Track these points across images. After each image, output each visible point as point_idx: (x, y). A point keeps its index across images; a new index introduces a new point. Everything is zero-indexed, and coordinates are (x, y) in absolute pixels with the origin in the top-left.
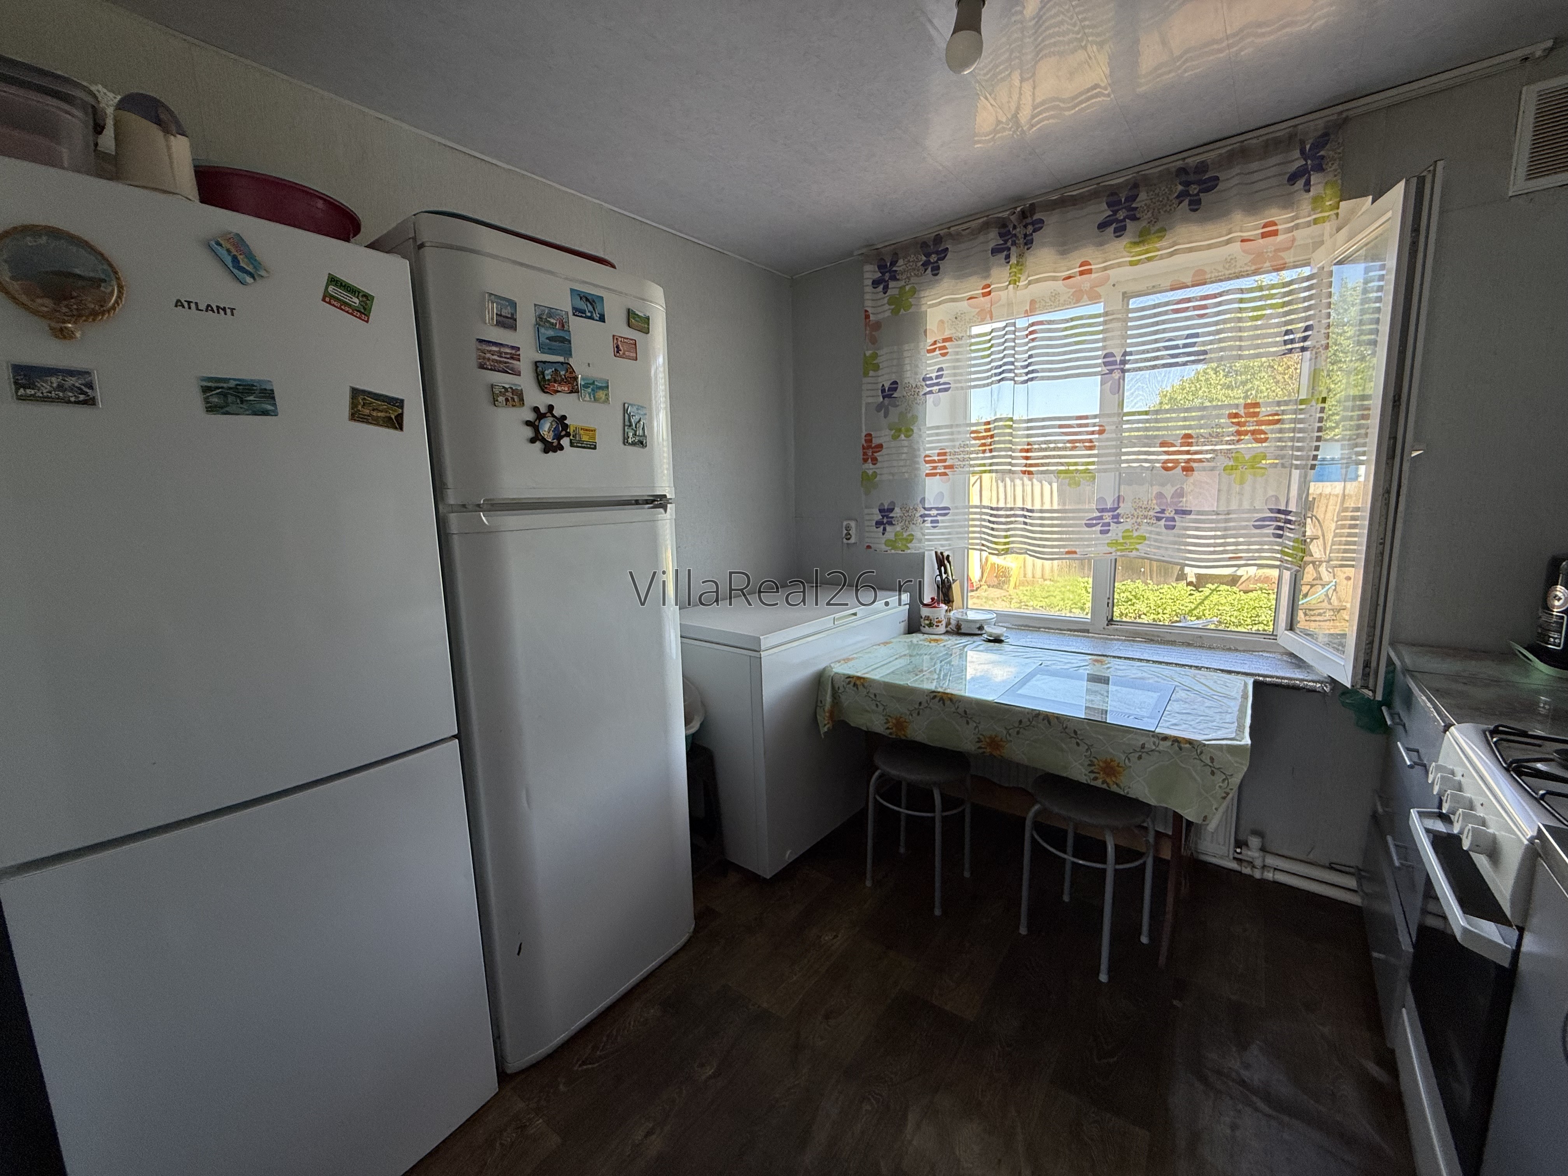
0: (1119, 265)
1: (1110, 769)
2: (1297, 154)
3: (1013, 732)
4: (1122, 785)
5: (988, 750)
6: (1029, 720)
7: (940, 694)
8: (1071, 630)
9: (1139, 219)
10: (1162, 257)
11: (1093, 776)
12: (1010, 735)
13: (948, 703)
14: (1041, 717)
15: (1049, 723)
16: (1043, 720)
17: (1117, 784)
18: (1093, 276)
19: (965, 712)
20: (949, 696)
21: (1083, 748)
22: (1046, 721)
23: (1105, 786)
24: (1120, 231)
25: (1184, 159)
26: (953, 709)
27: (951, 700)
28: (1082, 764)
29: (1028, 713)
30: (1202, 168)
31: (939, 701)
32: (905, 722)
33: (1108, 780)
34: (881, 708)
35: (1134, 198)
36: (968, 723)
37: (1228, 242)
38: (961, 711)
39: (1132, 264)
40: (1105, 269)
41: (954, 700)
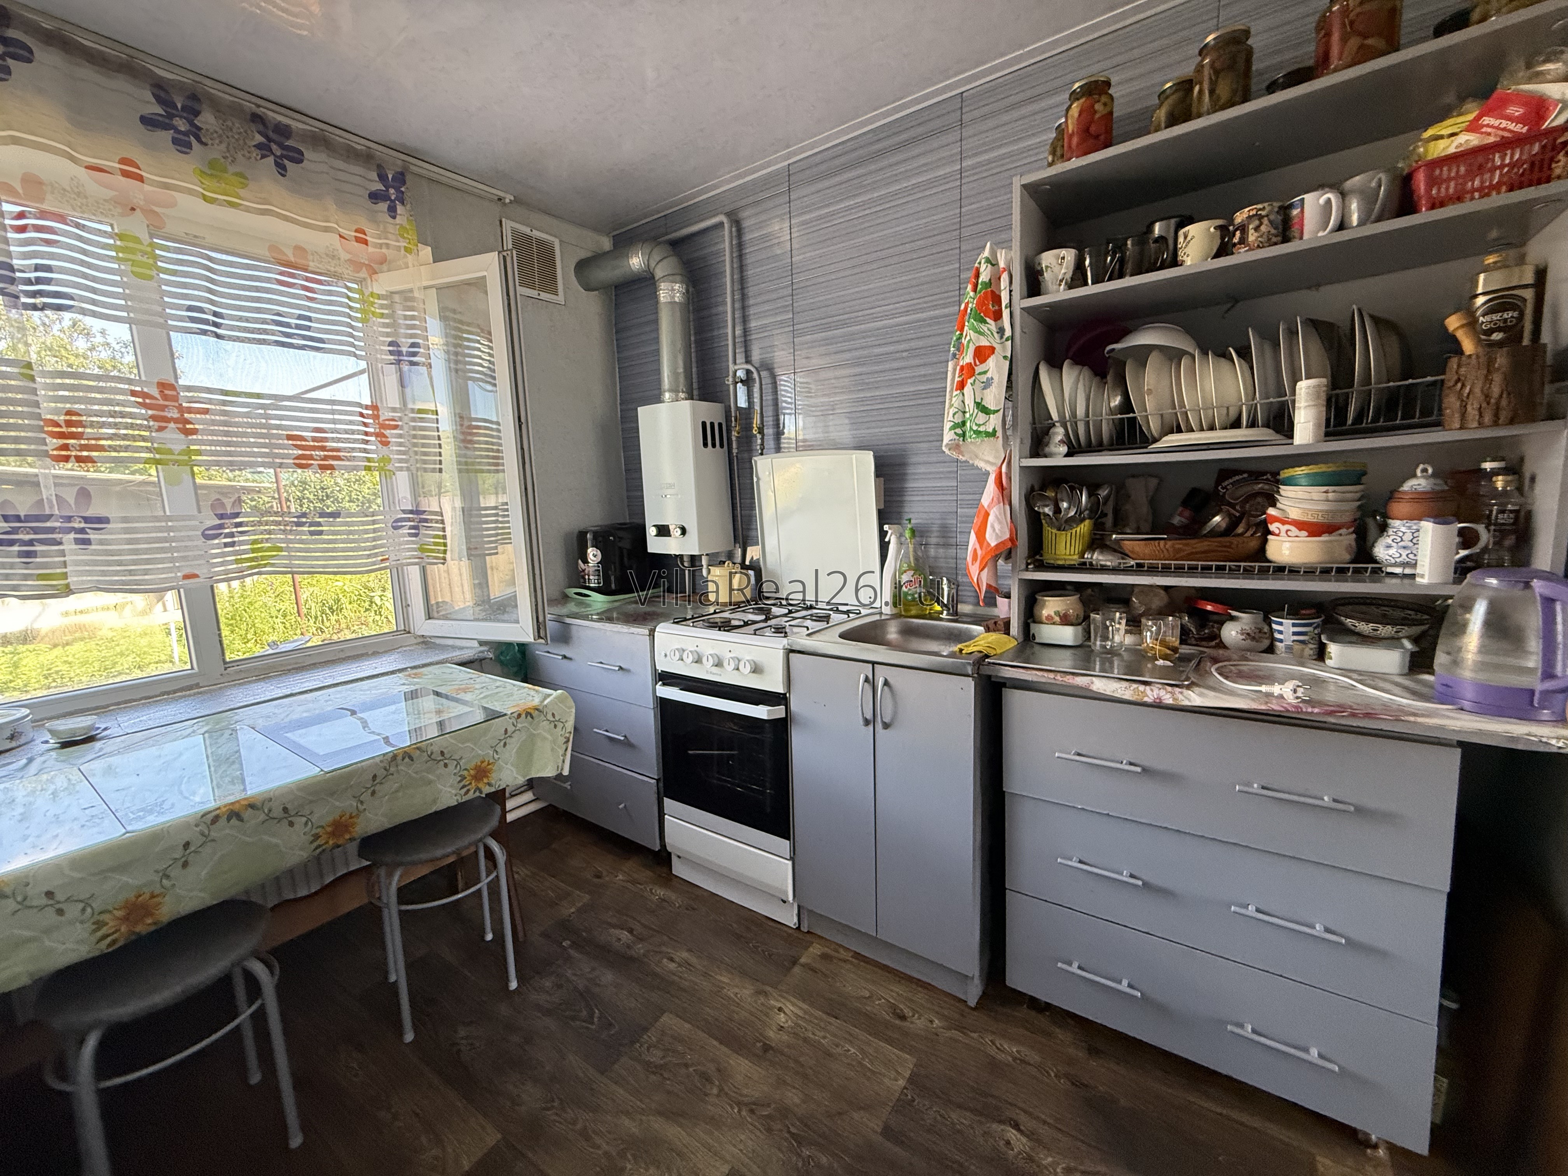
0: (190, 192)
1: (481, 772)
2: (374, 175)
3: (366, 797)
4: (493, 782)
5: (331, 842)
6: (385, 769)
7: (224, 810)
8: (168, 693)
9: (206, 144)
10: (248, 210)
11: (465, 790)
12: (362, 803)
13: (247, 814)
14: (400, 758)
15: (411, 758)
16: (403, 759)
17: (489, 784)
18: (147, 187)
19: (285, 810)
20: (246, 803)
21: (451, 767)
22: (407, 760)
23: (477, 794)
24: (182, 144)
25: (259, 106)
26: (262, 817)
27: (252, 806)
28: (451, 786)
29: (381, 761)
30: (284, 131)
31: (229, 819)
32: (153, 896)
33: (480, 785)
34: (73, 911)
35: (197, 113)
36: (291, 824)
37: (326, 230)
38: (277, 812)
39: (205, 198)
40: (166, 186)
41: (259, 804)
